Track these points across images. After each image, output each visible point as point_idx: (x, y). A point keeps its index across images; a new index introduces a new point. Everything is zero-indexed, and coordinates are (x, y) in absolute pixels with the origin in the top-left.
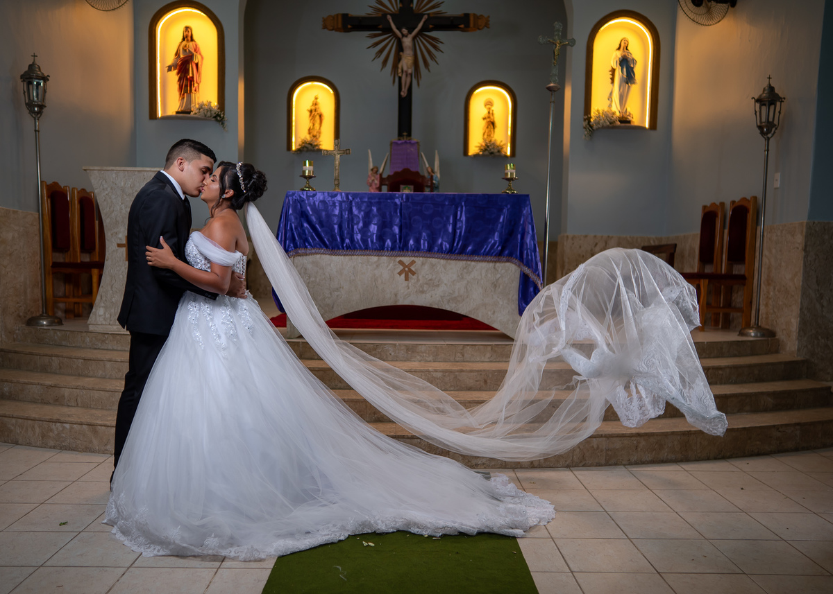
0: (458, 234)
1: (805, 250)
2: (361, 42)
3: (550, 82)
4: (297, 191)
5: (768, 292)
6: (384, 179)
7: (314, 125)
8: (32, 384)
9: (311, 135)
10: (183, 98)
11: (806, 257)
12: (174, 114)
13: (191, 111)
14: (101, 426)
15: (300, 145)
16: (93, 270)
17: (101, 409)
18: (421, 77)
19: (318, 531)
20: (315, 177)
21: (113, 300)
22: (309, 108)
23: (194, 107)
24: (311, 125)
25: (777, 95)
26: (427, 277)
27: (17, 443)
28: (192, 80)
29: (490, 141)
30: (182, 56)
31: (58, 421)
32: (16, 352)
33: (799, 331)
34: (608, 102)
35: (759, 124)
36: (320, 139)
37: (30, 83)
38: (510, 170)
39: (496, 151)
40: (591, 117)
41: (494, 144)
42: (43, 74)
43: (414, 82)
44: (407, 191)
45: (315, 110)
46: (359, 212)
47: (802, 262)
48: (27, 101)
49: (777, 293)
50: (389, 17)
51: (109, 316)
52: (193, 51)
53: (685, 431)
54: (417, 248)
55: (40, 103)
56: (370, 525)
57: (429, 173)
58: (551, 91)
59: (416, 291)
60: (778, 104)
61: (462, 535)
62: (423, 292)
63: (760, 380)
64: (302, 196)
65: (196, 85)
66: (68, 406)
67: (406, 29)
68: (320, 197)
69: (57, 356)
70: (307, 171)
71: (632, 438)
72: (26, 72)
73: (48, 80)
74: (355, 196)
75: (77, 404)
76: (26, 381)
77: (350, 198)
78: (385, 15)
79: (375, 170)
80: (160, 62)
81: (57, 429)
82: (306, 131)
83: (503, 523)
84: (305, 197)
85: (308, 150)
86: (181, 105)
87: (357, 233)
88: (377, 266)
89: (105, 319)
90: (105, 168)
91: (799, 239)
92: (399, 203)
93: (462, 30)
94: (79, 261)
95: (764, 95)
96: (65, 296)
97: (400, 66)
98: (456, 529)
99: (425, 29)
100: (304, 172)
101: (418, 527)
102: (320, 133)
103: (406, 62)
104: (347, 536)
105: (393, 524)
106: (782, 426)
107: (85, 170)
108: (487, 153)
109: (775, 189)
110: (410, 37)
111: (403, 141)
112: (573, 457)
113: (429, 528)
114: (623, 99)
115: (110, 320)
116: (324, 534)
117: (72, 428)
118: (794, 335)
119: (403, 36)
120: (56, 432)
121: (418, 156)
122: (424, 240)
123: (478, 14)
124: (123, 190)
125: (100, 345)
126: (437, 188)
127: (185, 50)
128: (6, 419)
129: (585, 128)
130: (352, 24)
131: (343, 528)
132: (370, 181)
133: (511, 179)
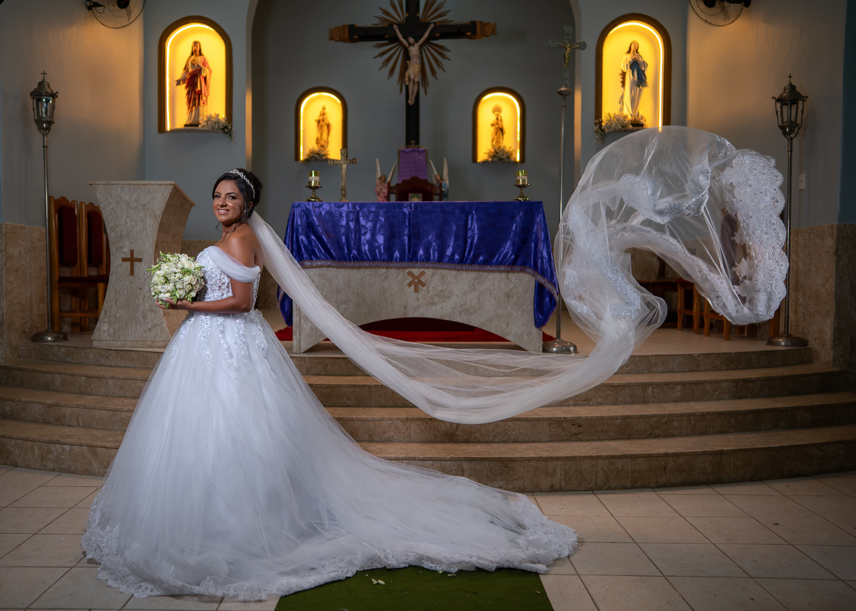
0: (469, 243)
1: (837, 253)
2: (368, 52)
3: (561, 86)
4: (303, 202)
5: (797, 298)
6: (392, 187)
7: (321, 135)
8: (33, 402)
9: (319, 145)
10: (192, 111)
11: (837, 262)
12: (183, 127)
13: (199, 124)
14: (101, 447)
15: (308, 155)
16: (98, 284)
17: (103, 429)
18: (428, 85)
19: (324, 566)
20: (321, 187)
21: (118, 315)
22: (317, 119)
23: (202, 120)
24: (319, 135)
25: (799, 93)
26: (437, 288)
27: (15, 465)
28: (200, 93)
29: (499, 147)
30: (190, 70)
31: (58, 442)
32: (19, 369)
33: (834, 340)
34: (620, 106)
35: (780, 124)
36: (329, 149)
37: (39, 100)
38: (522, 177)
39: (505, 157)
40: (602, 121)
41: (503, 150)
42: (52, 91)
43: (422, 90)
44: (415, 200)
45: (323, 120)
46: (367, 223)
47: (834, 266)
48: (36, 118)
49: (807, 299)
50: (395, 27)
51: (113, 331)
52: (201, 65)
53: (717, 451)
54: (427, 258)
55: (48, 119)
56: (379, 560)
57: (438, 181)
58: (562, 95)
59: (427, 303)
60: (800, 103)
61: (479, 571)
62: (433, 304)
63: (794, 392)
64: (308, 206)
65: (204, 98)
66: (70, 426)
67: (413, 38)
68: (326, 207)
69: (59, 373)
70: (313, 182)
71: (660, 459)
72: (35, 89)
73: (57, 97)
74: (362, 206)
75: (78, 424)
76: (28, 399)
77: (358, 208)
78: (391, 25)
79: (383, 178)
80: (170, 77)
81: (57, 450)
82: (314, 141)
83: (524, 556)
84: (311, 208)
85: (316, 160)
86: (190, 118)
87: (364, 244)
88: (385, 277)
89: (109, 335)
90: (110, 182)
91: (830, 243)
92: (407, 213)
93: (469, 37)
94: (86, 275)
95: (785, 94)
96: (72, 311)
97: (407, 74)
98: (473, 565)
99: (431, 37)
100: (310, 182)
101: (432, 562)
102: (327, 142)
103: (413, 70)
104: (355, 572)
105: (404, 559)
106: (823, 444)
107: (91, 185)
108: (496, 159)
109: (800, 190)
110: (417, 45)
111: (411, 149)
112: (596, 480)
113: (444, 563)
114: (634, 102)
115: (114, 336)
116: (330, 570)
117: (71, 450)
118: (829, 344)
119: (410, 44)
120: (55, 454)
121: (427, 164)
122: (434, 251)
123: (485, 21)
124: (128, 204)
125: (103, 361)
126: (446, 195)
127: (194, 65)
128: (5, 440)
129: (596, 132)
130: (358, 35)
131: (351, 563)
132: (378, 190)
133: (523, 186)
